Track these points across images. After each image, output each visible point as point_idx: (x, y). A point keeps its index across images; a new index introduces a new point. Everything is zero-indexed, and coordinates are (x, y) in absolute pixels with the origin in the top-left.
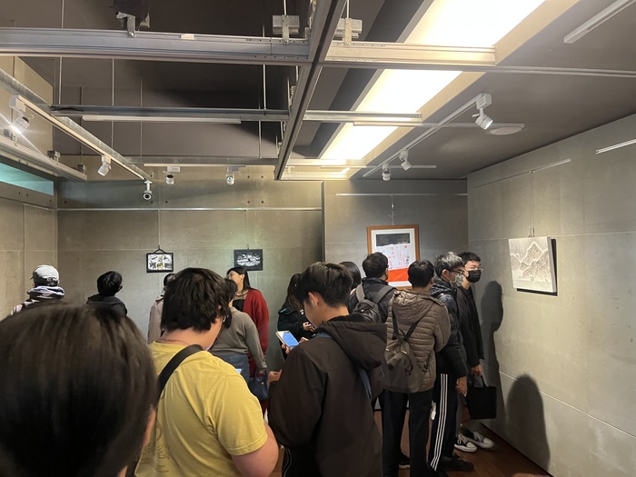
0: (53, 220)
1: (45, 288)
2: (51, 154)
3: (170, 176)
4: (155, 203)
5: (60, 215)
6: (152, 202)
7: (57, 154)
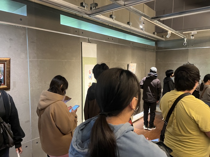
0: (155, 54)
1: (152, 73)
2: (154, 33)
3: (193, 36)
4: (188, 46)
5: (157, 52)
6: (187, 46)
7: (156, 33)
